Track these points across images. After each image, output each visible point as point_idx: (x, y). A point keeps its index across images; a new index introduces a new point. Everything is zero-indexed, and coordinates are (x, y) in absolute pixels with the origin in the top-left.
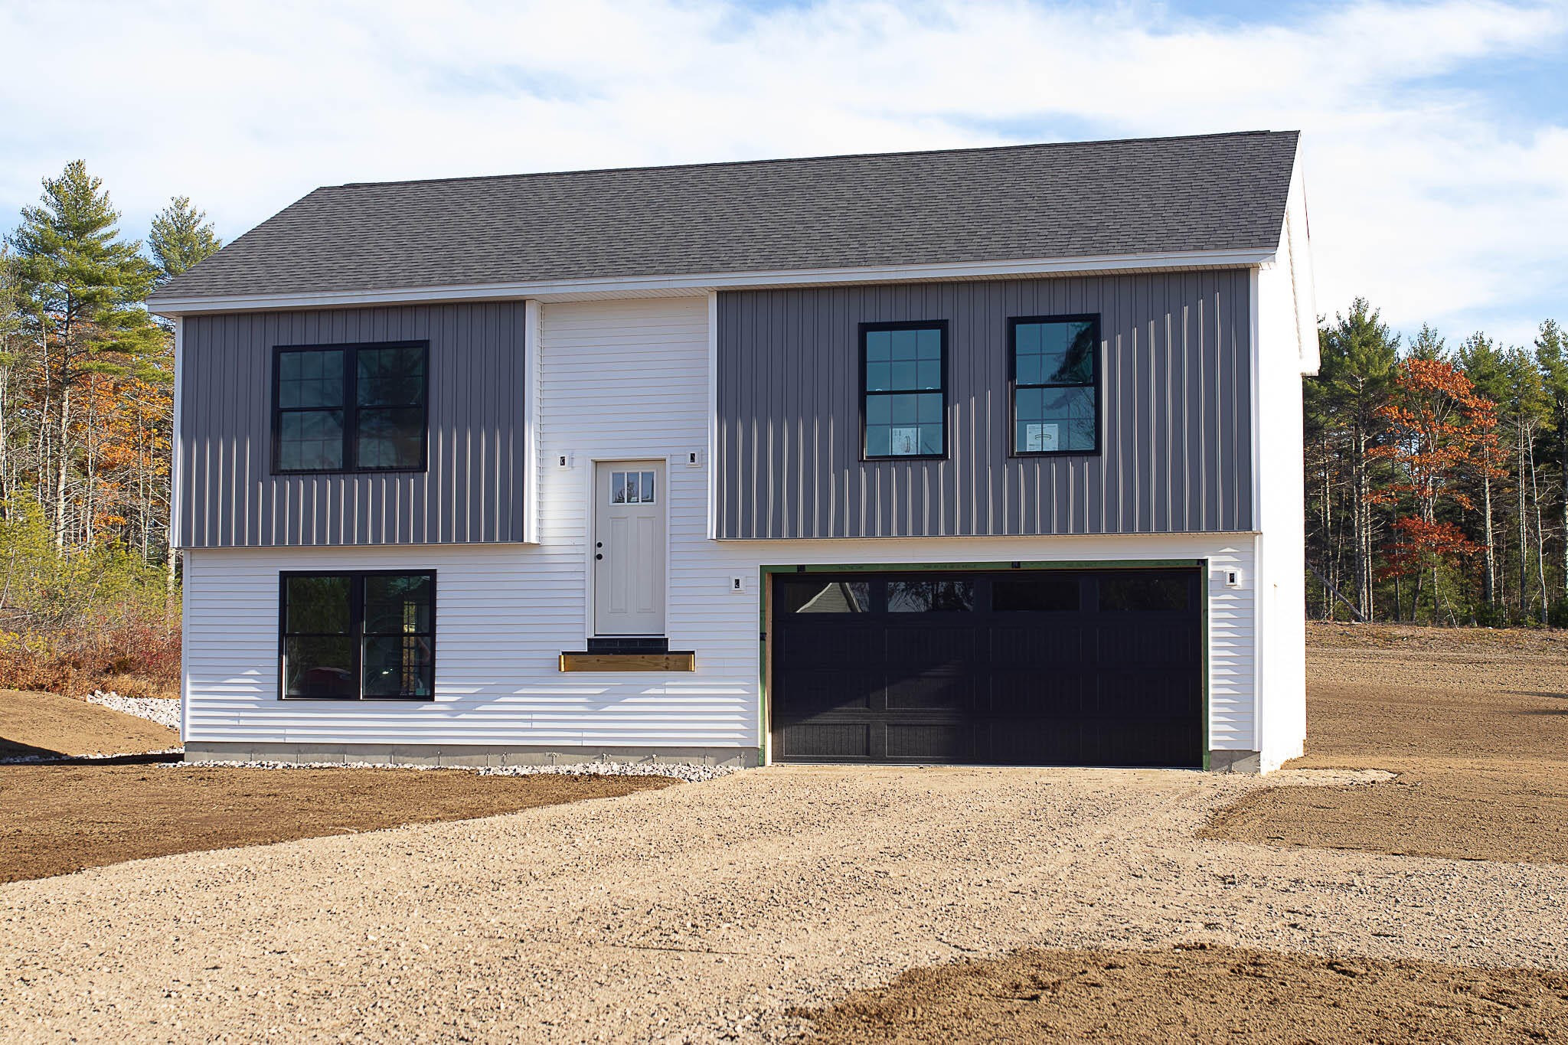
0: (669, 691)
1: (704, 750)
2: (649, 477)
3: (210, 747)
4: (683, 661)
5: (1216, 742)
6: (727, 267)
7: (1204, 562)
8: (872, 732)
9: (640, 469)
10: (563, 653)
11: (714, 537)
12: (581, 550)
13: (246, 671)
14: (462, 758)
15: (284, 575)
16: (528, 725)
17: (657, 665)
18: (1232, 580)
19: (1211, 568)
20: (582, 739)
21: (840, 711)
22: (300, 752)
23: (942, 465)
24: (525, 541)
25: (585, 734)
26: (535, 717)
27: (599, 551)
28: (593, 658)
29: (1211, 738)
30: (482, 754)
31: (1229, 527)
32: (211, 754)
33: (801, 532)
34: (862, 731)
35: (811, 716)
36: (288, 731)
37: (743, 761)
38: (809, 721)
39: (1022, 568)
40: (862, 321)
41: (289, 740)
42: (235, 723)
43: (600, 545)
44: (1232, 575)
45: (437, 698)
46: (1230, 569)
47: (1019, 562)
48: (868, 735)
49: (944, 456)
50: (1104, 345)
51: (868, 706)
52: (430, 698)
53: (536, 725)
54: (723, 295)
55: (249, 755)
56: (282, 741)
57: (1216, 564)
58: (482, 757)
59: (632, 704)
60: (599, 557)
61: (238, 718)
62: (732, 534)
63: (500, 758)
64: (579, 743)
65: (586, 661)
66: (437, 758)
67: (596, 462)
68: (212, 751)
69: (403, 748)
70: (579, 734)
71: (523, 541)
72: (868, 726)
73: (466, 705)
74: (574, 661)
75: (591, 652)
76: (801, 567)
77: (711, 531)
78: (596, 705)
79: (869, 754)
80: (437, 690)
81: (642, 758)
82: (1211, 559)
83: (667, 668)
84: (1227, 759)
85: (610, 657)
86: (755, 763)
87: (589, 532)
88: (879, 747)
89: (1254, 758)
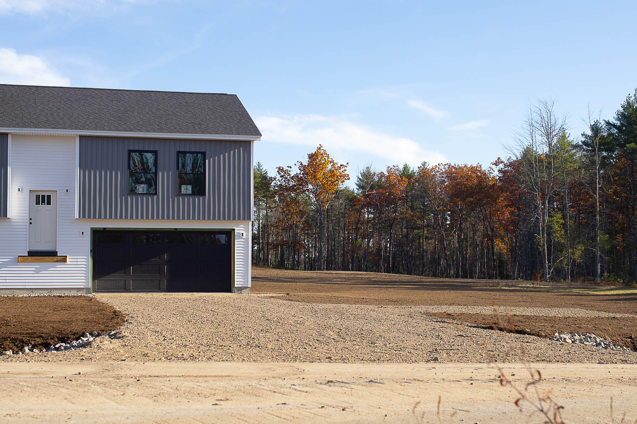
0: (58, 269)
1: (69, 289)
2: (49, 197)
4: (64, 259)
5: (237, 284)
6: (83, 128)
7: (234, 230)
8: (126, 282)
9: (46, 194)
10: (18, 256)
11: (78, 218)
12: (25, 221)
16: (5, 281)
17: (54, 260)
18: (242, 235)
19: (236, 231)
21: (116, 276)
23: (155, 197)
24: (8, 217)
25: (27, 284)
26: (7, 278)
27: (31, 221)
28: (30, 258)
29: (236, 283)
31: (244, 219)
33: (108, 217)
34: (123, 282)
35: (101, 277)
38: (104, 279)
39: (178, 230)
40: (129, 149)
43: (31, 219)
44: (242, 234)
46: (242, 232)
47: (177, 228)
48: (125, 283)
49: (156, 194)
50: (207, 161)
51: (125, 274)
53: (8, 281)
54: (81, 137)
59: (44, 273)
60: (31, 223)
62: (84, 217)
64: (24, 287)
65: (27, 259)
67: (30, 191)
70: (24, 284)
71: (7, 217)
72: (125, 280)
74: (21, 259)
75: (29, 256)
76: (105, 229)
77: (77, 216)
79: (126, 290)
81: (47, 292)
82: (236, 229)
83: (57, 261)
84: (240, 289)
85: (36, 258)
86: (88, 293)
87: (27, 215)
88: (129, 287)
89: (248, 289)
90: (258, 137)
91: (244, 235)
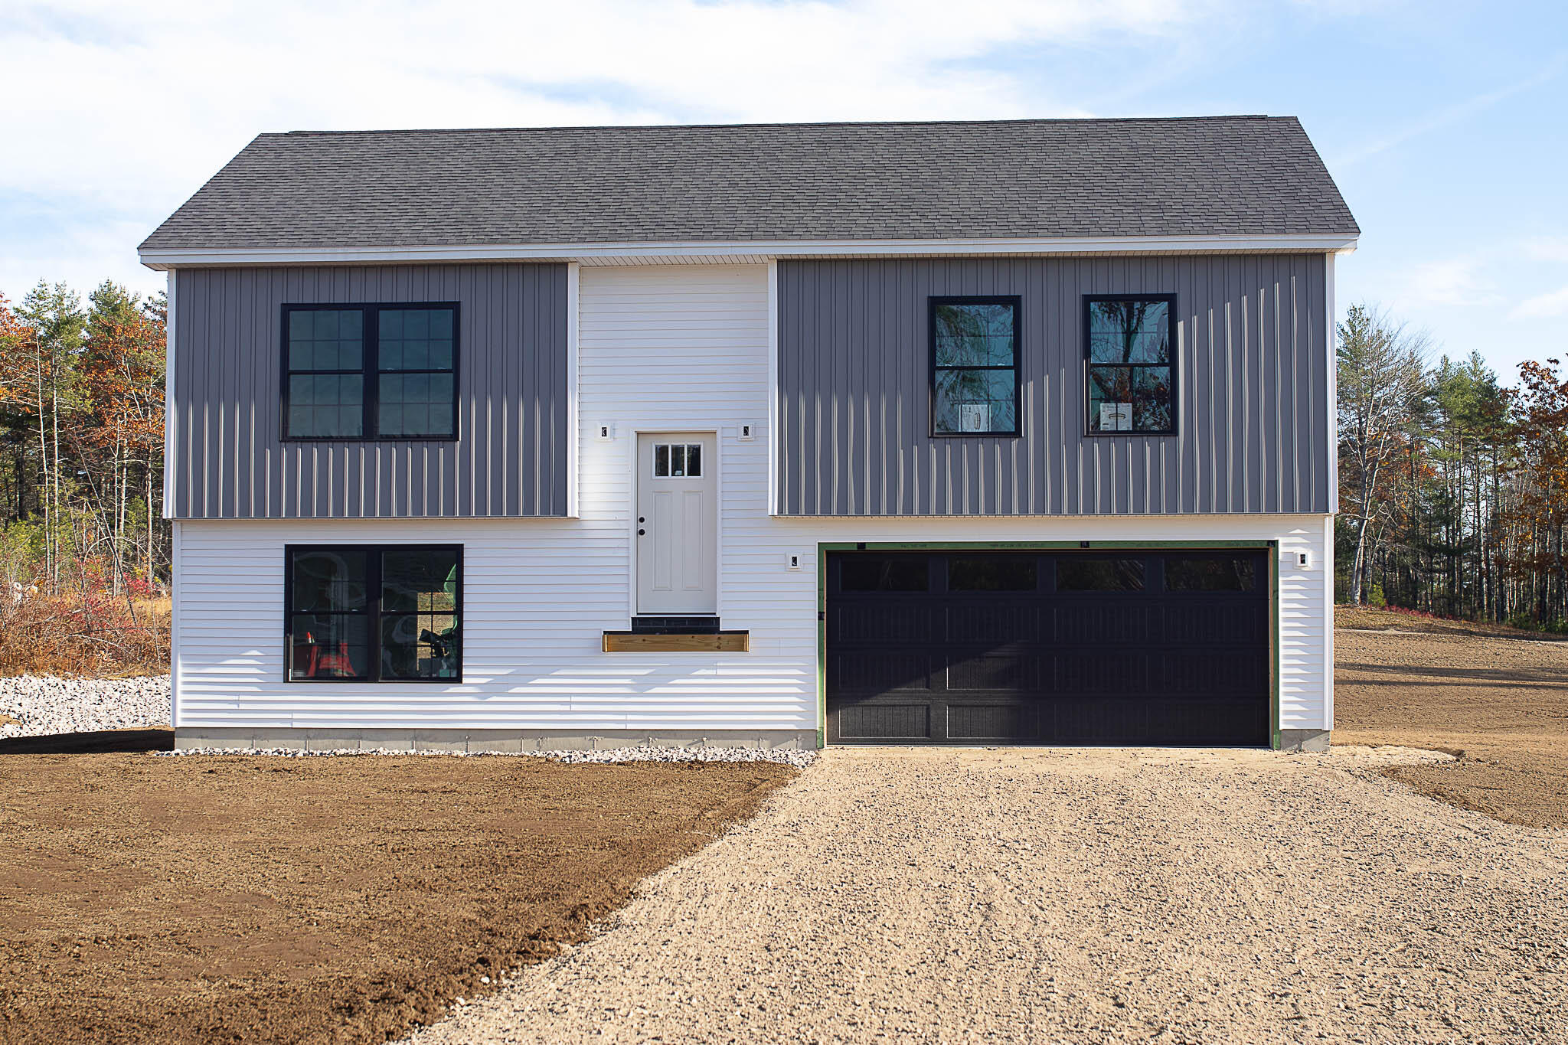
0: (720, 672)
1: (757, 733)
2: (695, 453)
3: (204, 733)
4: (738, 640)
5: (1286, 722)
6: (788, 234)
7: (1274, 543)
8: (932, 714)
9: (685, 443)
10: (605, 632)
11: (776, 513)
12: (624, 526)
13: (247, 651)
14: (493, 742)
15: (290, 550)
16: (567, 708)
17: (707, 645)
18: (1303, 561)
19: (1281, 549)
20: (626, 722)
21: (899, 692)
22: (309, 738)
23: (1015, 442)
24: (569, 515)
25: (630, 717)
26: (574, 699)
27: (642, 526)
28: (639, 638)
29: (1282, 717)
30: (514, 738)
31: (1305, 509)
32: (206, 740)
33: (868, 510)
34: (921, 712)
35: (868, 697)
36: (296, 716)
37: (800, 744)
38: (866, 702)
39: (1091, 547)
40: (931, 295)
41: (296, 725)
42: (234, 707)
43: (642, 520)
44: (1303, 556)
45: (465, 680)
46: (1300, 551)
47: (1088, 542)
48: (928, 715)
49: (1017, 433)
50: (1181, 325)
51: (927, 687)
52: (458, 679)
53: (574, 708)
54: (783, 263)
55: (250, 742)
56: (288, 725)
57: (1286, 545)
58: (516, 742)
59: (681, 685)
60: (642, 532)
61: (238, 702)
62: (795, 510)
63: (536, 742)
64: (623, 727)
65: (631, 641)
66: (464, 743)
67: (638, 434)
68: (207, 737)
69: (427, 733)
70: (623, 717)
71: (566, 515)
72: (928, 708)
73: (498, 686)
74: (615, 641)
75: (635, 631)
76: (862, 545)
77: (773, 507)
78: (641, 686)
79: (930, 736)
80: (464, 672)
81: (691, 741)
82: (1281, 541)
83: (719, 648)
84: (1298, 738)
85: (657, 637)
86: (813, 745)
87: (632, 507)
88: (940, 728)
89: (1323, 737)
90: (1349, 236)
91: (1309, 560)
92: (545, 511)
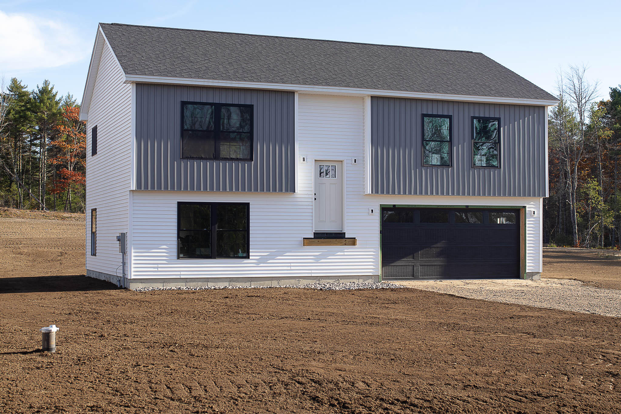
0: (346, 253)
1: (358, 277)
2: (334, 168)
3: (143, 281)
4: (353, 242)
5: (529, 270)
7: (525, 207)
8: (415, 268)
9: (331, 164)
10: (304, 238)
11: (371, 193)
12: (310, 196)
13: (160, 246)
14: (261, 282)
15: (179, 204)
16: (289, 268)
17: (341, 243)
18: (534, 214)
19: (527, 209)
20: (311, 273)
21: (402, 260)
22: (187, 282)
23: (450, 169)
24: (296, 192)
25: (313, 271)
26: (292, 265)
27: (316, 197)
28: (316, 240)
29: (527, 268)
30: (269, 281)
31: (539, 195)
32: (143, 284)
33: (402, 193)
34: (411, 268)
35: (393, 262)
36: (182, 273)
37: (373, 280)
38: (393, 264)
40: (422, 113)
41: (182, 277)
42: (156, 270)
43: (316, 194)
44: (534, 212)
45: (250, 257)
46: (533, 210)
47: (468, 206)
48: (413, 269)
49: (451, 165)
50: (501, 129)
51: (413, 258)
52: (248, 257)
53: (292, 268)
55: (162, 284)
56: (179, 277)
57: (529, 208)
58: (270, 282)
59: (331, 259)
60: (315, 199)
61: (158, 268)
62: (377, 192)
63: (277, 282)
64: (310, 275)
65: (313, 242)
66: (250, 283)
67: (315, 160)
68: (144, 283)
69: (235, 279)
70: (310, 271)
71: (294, 192)
72: (413, 266)
73: (262, 260)
74: (307, 242)
75: (315, 238)
76: (394, 206)
77: (369, 191)
78: (317, 259)
79: (414, 277)
80: (251, 254)
81: (335, 280)
82: (527, 206)
83: (345, 244)
84: (531, 275)
85: (322, 240)
86: (378, 281)
87: (313, 189)
88: (417, 274)
89: (539, 275)
91: (536, 213)
92: (287, 190)
